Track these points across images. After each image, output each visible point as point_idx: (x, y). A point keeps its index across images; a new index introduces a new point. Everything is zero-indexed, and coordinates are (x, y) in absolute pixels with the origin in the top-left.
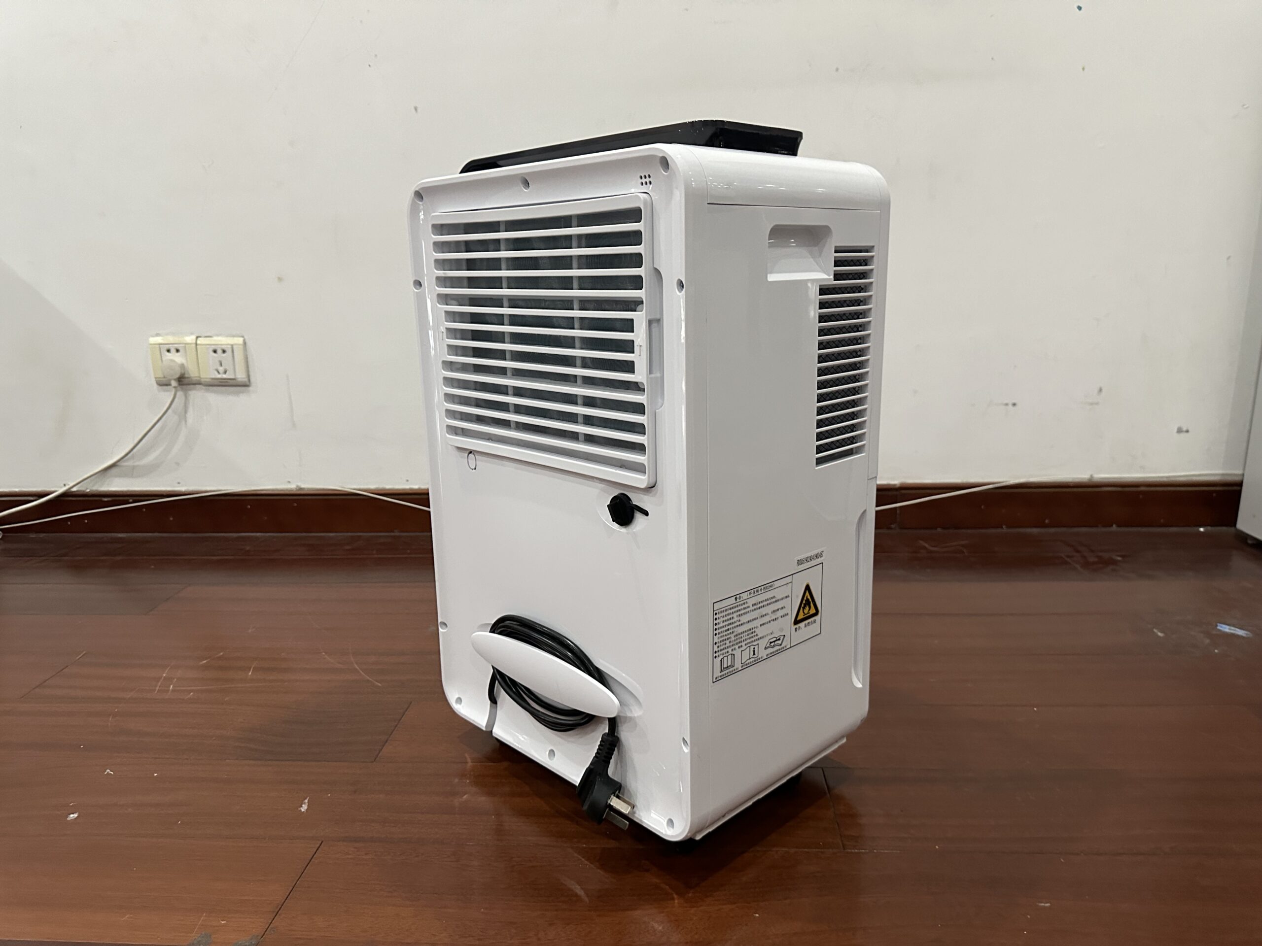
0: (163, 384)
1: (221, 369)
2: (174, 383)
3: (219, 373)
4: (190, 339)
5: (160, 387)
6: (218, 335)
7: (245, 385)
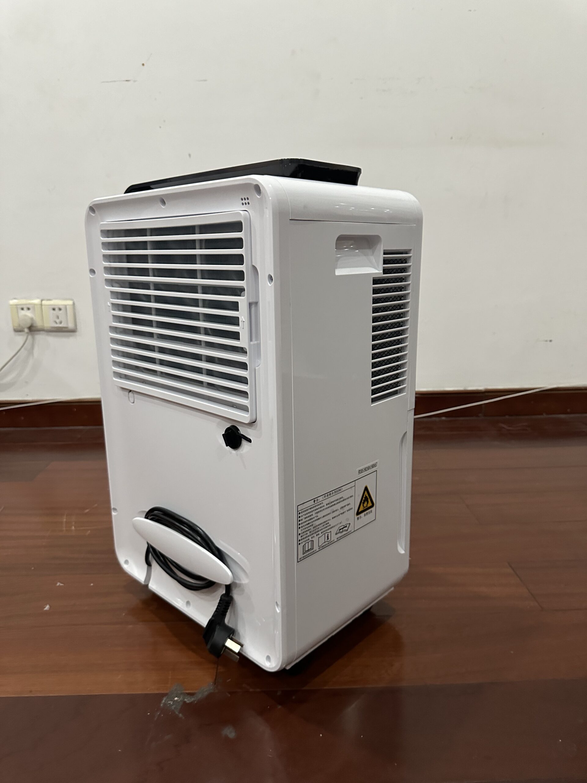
0: (19, 330)
1: (58, 321)
2: (26, 330)
3: (56, 323)
4: (37, 301)
5: (17, 333)
6: (56, 299)
7: (73, 331)
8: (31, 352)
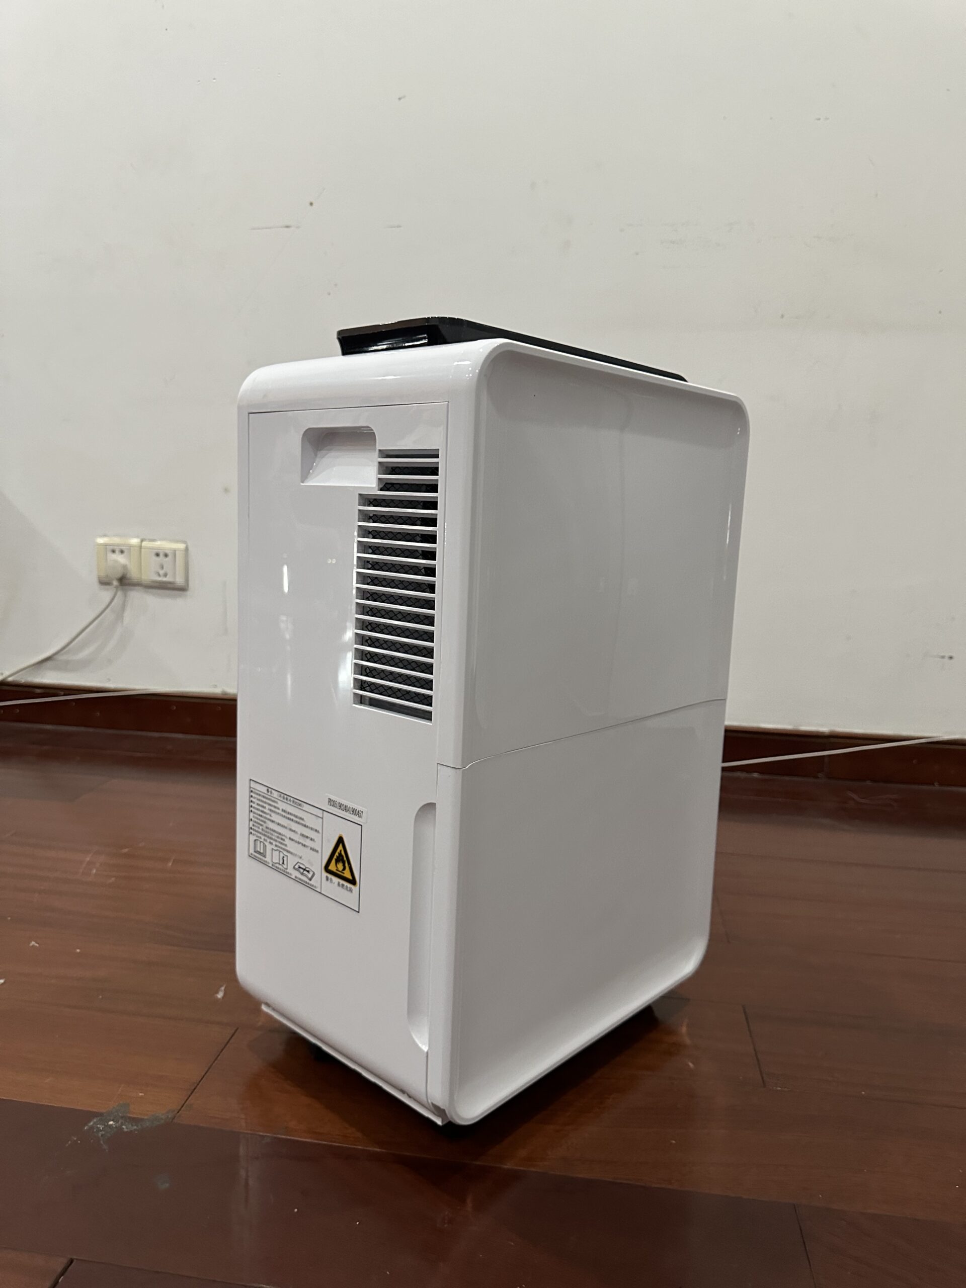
0: (104, 583)
1: (162, 572)
2: (115, 583)
3: (159, 575)
4: (135, 541)
5: (102, 587)
6: (161, 540)
7: (183, 589)
8: (120, 616)
